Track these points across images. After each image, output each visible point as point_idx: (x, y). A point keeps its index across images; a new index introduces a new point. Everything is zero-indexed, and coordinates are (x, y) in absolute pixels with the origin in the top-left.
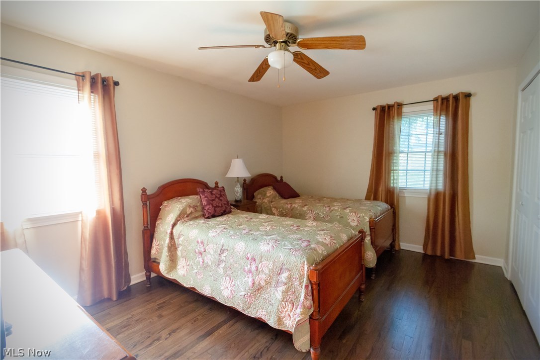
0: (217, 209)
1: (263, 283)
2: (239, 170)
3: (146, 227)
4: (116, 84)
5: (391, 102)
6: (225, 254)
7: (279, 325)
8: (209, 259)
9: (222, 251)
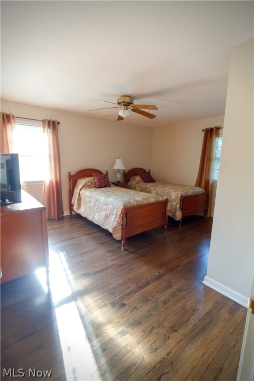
0: (102, 184)
1: (108, 215)
2: (119, 165)
3: (70, 190)
4: (59, 123)
5: (213, 127)
6: (97, 202)
7: (113, 231)
8: (92, 204)
9: (96, 201)
